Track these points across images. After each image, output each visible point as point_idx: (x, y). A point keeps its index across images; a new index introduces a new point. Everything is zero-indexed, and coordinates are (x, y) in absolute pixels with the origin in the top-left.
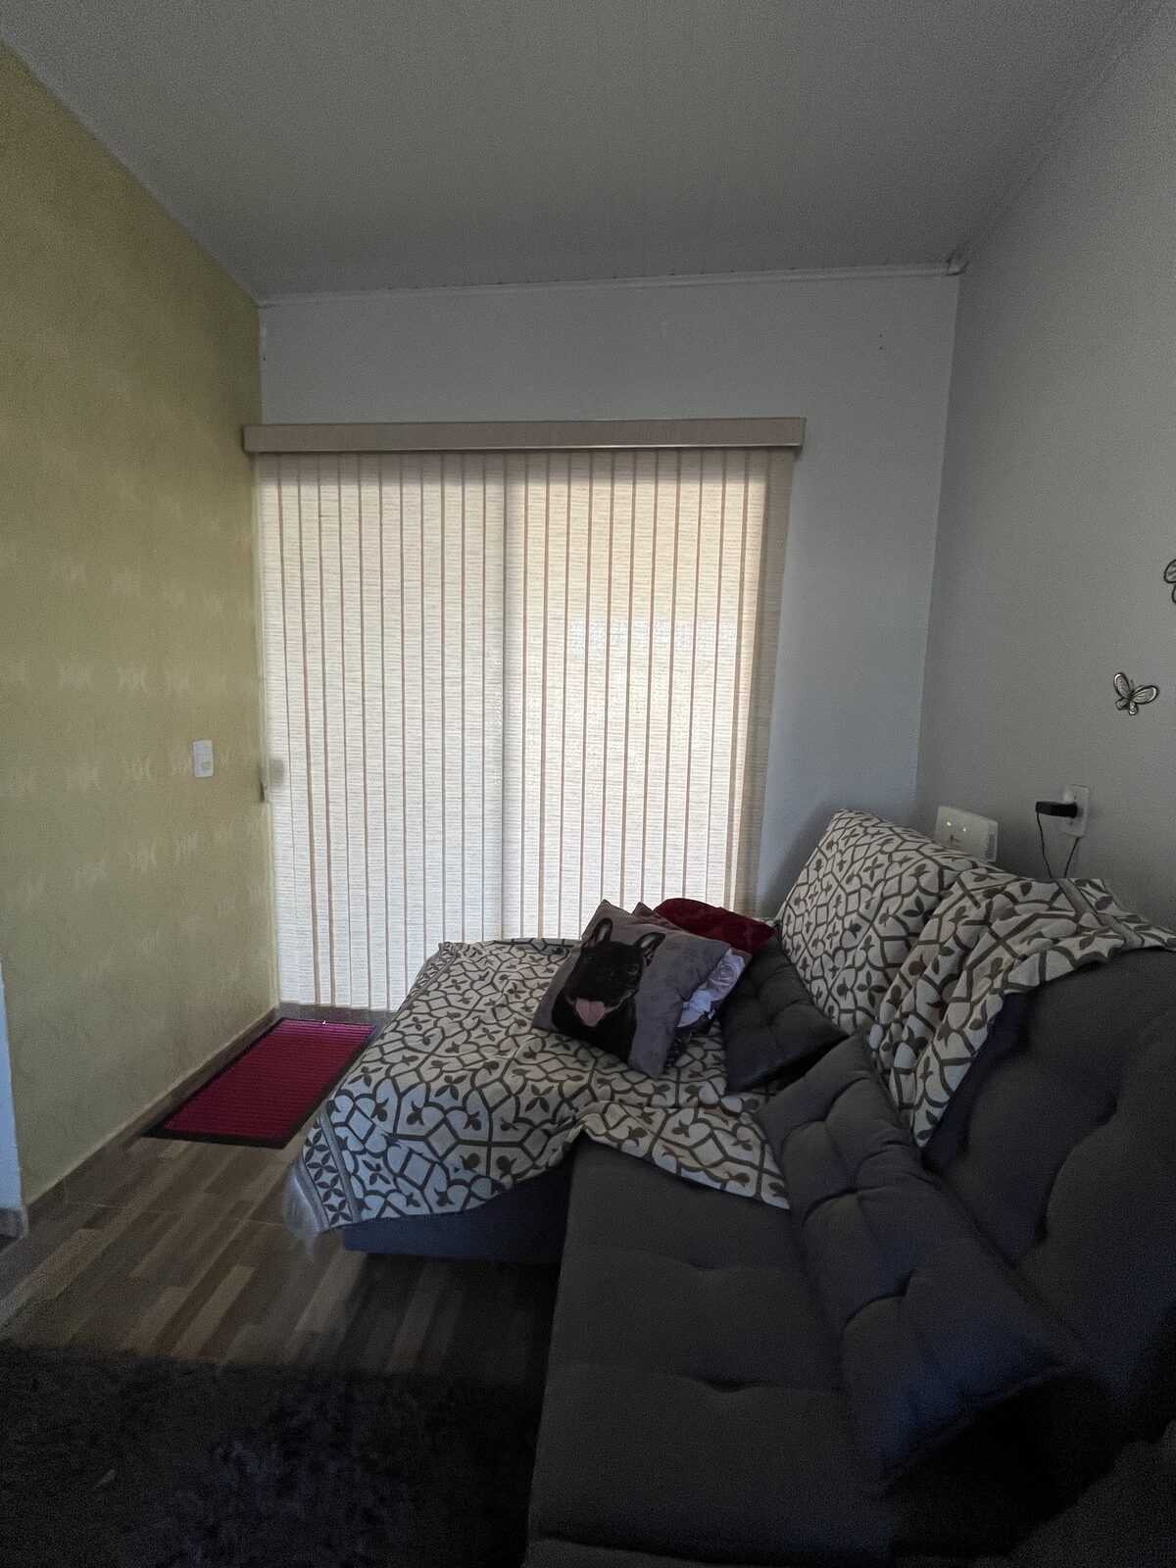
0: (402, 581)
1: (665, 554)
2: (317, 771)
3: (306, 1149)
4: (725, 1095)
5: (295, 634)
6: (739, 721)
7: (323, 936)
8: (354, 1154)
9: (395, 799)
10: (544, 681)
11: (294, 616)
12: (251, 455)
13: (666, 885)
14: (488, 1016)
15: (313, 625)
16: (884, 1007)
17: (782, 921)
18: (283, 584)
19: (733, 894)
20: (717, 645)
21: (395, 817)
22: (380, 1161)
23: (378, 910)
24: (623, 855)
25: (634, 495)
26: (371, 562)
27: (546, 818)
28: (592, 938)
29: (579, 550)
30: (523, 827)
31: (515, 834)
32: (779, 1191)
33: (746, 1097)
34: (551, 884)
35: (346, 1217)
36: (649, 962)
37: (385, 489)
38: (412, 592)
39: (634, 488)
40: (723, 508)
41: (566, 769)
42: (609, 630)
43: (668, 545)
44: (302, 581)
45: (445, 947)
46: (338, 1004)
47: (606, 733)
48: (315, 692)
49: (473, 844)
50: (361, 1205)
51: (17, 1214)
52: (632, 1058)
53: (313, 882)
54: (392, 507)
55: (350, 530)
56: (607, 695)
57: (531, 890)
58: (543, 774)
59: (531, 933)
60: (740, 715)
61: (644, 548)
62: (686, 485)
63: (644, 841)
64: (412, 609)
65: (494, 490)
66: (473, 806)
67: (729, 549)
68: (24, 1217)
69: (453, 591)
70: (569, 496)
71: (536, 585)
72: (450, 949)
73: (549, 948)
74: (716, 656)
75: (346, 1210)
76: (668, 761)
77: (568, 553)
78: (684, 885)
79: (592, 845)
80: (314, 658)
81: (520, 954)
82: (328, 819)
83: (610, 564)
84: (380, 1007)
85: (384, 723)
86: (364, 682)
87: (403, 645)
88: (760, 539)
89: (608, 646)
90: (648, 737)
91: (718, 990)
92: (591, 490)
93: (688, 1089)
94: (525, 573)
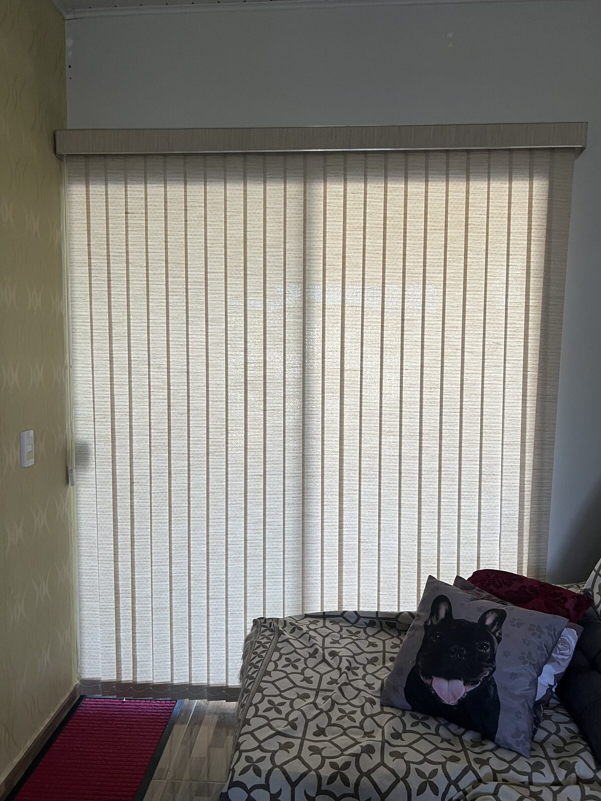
0: (206, 272)
1: (455, 245)
2: (122, 454)
5: (101, 323)
7: (126, 613)
9: (199, 479)
10: (342, 364)
11: (100, 307)
12: (60, 158)
14: (336, 695)
15: (119, 315)
18: (90, 276)
19: (525, 561)
20: (506, 327)
21: (199, 494)
23: (181, 585)
24: (419, 526)
25: (426, 192)
26: (176, 256)
27: (345, 492)
29: (374, 243)
30: (323, 502)
31: (315, 508)
34: (350, 555)
36: (499, 640)
37: (190, 188)
38: (216, 285)
39: (427, 185)
40: (510, 203)
41: (363, 445)
42: (403, 316)
43: (458, 237)
44: (109, 273)
45: (260, 623)
46: (139, 680)
47: (401, 411)
48: (121, 377)
49: (274, 519)
53: (116, 561)
54: (195, 204)
55: (156, 226)
56: (402, 377)
57: (332, 562)
58: (341, 450)
59: (331, 607)
60: (529, 393)
61: (436, 240)
62: (476, 183)
63: (439, 512)
64: (216, 299)
65: (294, 188)
66: (274, 483)
67: (515, 240)
69: (255, 283)
70: (365, 194)
71: (334, 275)
72: (266, 624)
73: (361, 621)
74: (506, 338)
76: (461, 437)
77: (364, 245)
78: (479, 554)
79: (390, 516)
81: (336, 628)
82: (132, 499)
83: (404, 254)
84: (183, 681)
85: (188, 406)
86: (168, 368)
87: (207, 332)
88: (545, 231)
89: (403, 331)
90: (441, 415)
91: (559, 663)
92: (386, 188)
93: (560, 766)
94: (324, 264)
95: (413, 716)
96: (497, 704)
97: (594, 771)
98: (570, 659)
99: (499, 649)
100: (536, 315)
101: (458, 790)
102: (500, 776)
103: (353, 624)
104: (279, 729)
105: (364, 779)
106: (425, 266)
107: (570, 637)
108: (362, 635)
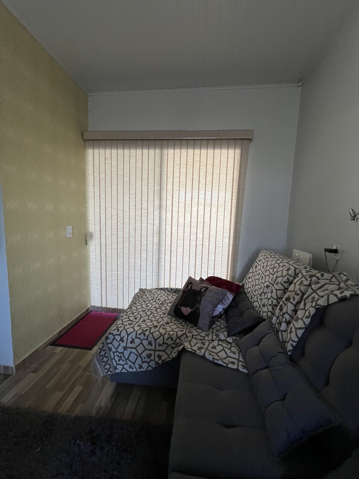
0: (130, 178)
1: (210, 171)
2: (103, 236)
3: (99, 351)
4: (227, 337)
5: (97, 194)
6: (232, 222)
7: (104, 286)
8: (113, 352)
9: (126, 245)
10: (172, 209)
11: (97, 189)
12: (85, 140)
13: (208, 272)
14: (154, 311)
15: (102, 192)
16: (277, 311)
17: (244, 284)
18: (94, 179)
19: (229, 275)
20: (225, 199)
21: (126, 250)
22: (122, 355)
23: (120, 278)
24: (195, 263)
25: (200, 153)
26: (120, 173)
27: (172, 251)
28: (186, 288)
29: (183, 170)
30: (165, 254)
31: (163, 256)
32: (244, 367)
33: (234, 338)
34: (173, 271)
35: (111, 372)
36: (204, 296)
37: (125, 151)
38: (133, 182)
39: (201, 151)
40: (228, 157)
41: (178, 236)
42: (192, 194)
43: (210, 168)
44: (100, 178)
45: (141, 290)
46: (108, 307)
47: (191, 225)
48: (103, 212)
49: (150, 258)
50: (116, 368)
51: (12, 368)
52: (198, 325)
53: (101, 269)
54: (127, 156)
55: (114, 163)
56: (191, 214)
57: (167, 273)
58: (171, 237)
59: (167, 286)
60: (232, 220)
61: (203, 169)
62: (217, 150)
63: (202, 258)
64: (132, 187)
65: (158, 151)
66: (150, 247)
67: (229, 170)
68: (14, 369)
69: (145, 182)
70: (181, 153)
71: (170, 180)
72: (142, 290)
73: (173, 291)
74: (225, 202)
75: (111, 370)
76: (210, 234)
77: (180, 171)
78: (214, 272)
79: (186, 259)
80: (103, 201)
81: (164, 292)
82: (106, 250)
83: (193, 174)
85: (123, 221)
86: (117, 209)
87: (129, 198)
88: (239, 167)
89: (192, 199)
90: (203, 227)
91: (225, 305)
92: (187, 152)
93: (215, 335)
94: (167, 177)
95: (175, 318)
98: (229, 304)
100: (235, 195)
101: (180, 340)
102: (194, 337)
103: (169, 292)
104: (131, 319)
105: (151, 335)
106: (199, 178)
107: (230, 297)
108: (171, 295)
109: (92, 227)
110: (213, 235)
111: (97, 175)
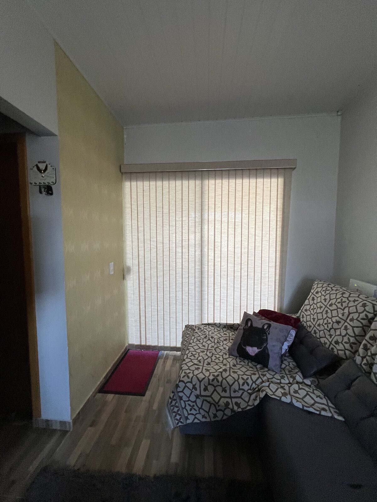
0: (169, 210)
1: (253, 201)
2: (142, 270)
3: (170, 401)
5: (135, 227)
6: (277, 251)
7: (143, 322)
8: (184, 401)
10: (215, 240)
11: (135, 222)
12: (122, 173)
13: (255, 304)
15: (141, 224)
16: (361, 350)
17: (300, 316)
18: (131, 212)
19: (276, 306)
20: (270, 228)
21: (167, 283)
23: (161, 313)
24: (241, 294)
25: (242, 183)
26: (160, 204)
27: (215, 283)
28: (246, 325)
29: (225, 199)
30: (208, 286)
31: (205, 288)
33: (311, 379)
34: (217, 304)
35: (181, 422)
36: (269, 334)
37: (164, 182)
38: (172, 214)
39: (242, 181)
40: (271, 186)
41: (221, 267)
42: (235, 224)
43: (253, 198)
44: (137, 211)
45: (186, 326)
46: (148, 344)
47: (234, 256)
48: (141, 245)
49: (192, 292)
51: (69, 423)
53: (140, 305)
54: (166, 188)
55: (153, 195)
56: (235, 244)
57: (211, 306)
58: (214, 269)
59: (211, 321)
60: (277, 249)
61: (246, 199)
62: (259, 179)
63: (247, 290)
64: (172, 219)
65: (198, 182)
66: (192, 280)
67: (273, 198)
69: (185, 213)
70: (222, 184)
71: (211, 211)
72: (190, 327)
73: (221, 326)
74: (269, 231)
76: (254, 264)
77: (222, 201)
78: (261, 304)
79: (231, 291)
80: (141, 235)
82: (145, 284)
83: (235, 203)
84: (162, 345)
85: (163, 254)
86: (157, 242)
87: (169, 230)
88: (282, 196)
89: (235, 229)
90: (248, 257)
91: (289, 342)
92: (229, 182)
93: (291, 377)
94: (208, 207)
95: (240, 359)
96: (268, 355)
97: (303, 379)
98: (293, 341)
99: (269, 337)
100: (280, 224)
101: (256, 385)
102: (270, 380)
103: (219, 327)
104: (195, 363)
105: (224, 380)
106: (242, 207)
107: (293, 333)
108: (222, 331)
109: (130, 260)
110: (259, 265)
111: (134, 207)
